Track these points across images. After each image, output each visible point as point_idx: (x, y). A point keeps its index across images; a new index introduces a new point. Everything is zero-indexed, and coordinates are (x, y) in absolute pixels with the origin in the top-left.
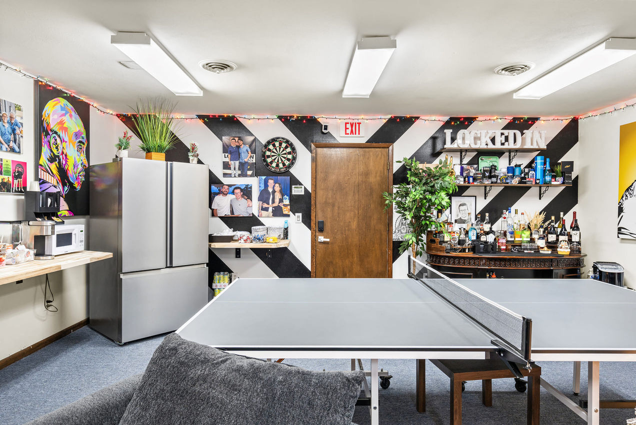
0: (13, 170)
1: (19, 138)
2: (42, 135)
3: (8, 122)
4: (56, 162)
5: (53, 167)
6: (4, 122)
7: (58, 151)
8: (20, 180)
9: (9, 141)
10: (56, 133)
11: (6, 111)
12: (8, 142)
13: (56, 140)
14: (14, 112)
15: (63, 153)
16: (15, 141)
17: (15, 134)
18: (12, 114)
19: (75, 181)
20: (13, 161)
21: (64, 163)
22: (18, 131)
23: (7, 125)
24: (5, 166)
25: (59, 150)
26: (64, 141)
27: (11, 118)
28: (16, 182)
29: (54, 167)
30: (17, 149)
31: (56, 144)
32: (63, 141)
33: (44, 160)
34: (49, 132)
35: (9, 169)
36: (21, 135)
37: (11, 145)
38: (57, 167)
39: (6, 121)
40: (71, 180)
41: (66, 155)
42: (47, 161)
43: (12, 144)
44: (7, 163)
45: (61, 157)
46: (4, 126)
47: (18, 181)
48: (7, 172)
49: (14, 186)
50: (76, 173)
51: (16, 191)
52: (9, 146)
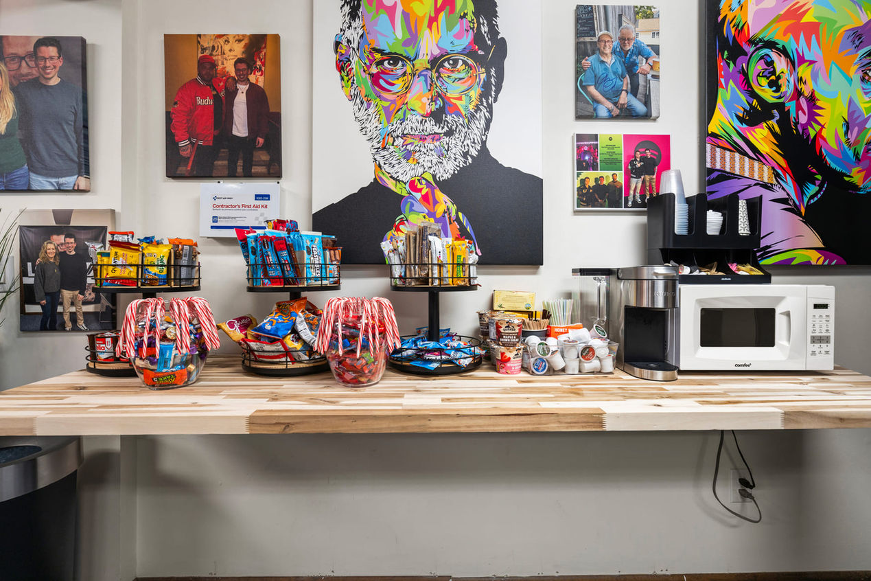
0: (628, 157)
1: (647, 82)
2: (719, 58)
3: (614, 52)
4: (773, 123)
5: (759, 136)
6: (603, 54)
7: (778, 90)
8: (648, 177)
9: (618, 93)
10: (771, 45)
11: (607, 29)
12: (613, 96)
13: (770, 63)
14: (631, 26)
15: (798, 94)
16: (634, 91)
17: (634, 77)
18: (625, 31)
19: (850, 168)
20: (626, 137)
21: (803, 119)
22: (643, 66)
23: (610, 60)
24: (606, 150)
25: (783, 89)
26: (802, 60)
27: (624, 40)
28: (636, 183)
29: (761, 137)
30: (640, 107)
31: (774, 73)
32: (795, 61)
33: (722, 121)
34: (745, 47)
35: (614, 156)
36: (652, 73)
37: (622, 101)
38: (774, 134)
39: (608, 51)
40: (833, 166)
41: (812, 100)
42: (736, 123)
43: (624, 98)
44: (611, 143)
45: (791, 106)
46: (603, 62)
47: (644, 182)
48: (611, 164)
49: (632, 192)
50: (857, 142)
51: (635, 204)
52: (615, 104)
